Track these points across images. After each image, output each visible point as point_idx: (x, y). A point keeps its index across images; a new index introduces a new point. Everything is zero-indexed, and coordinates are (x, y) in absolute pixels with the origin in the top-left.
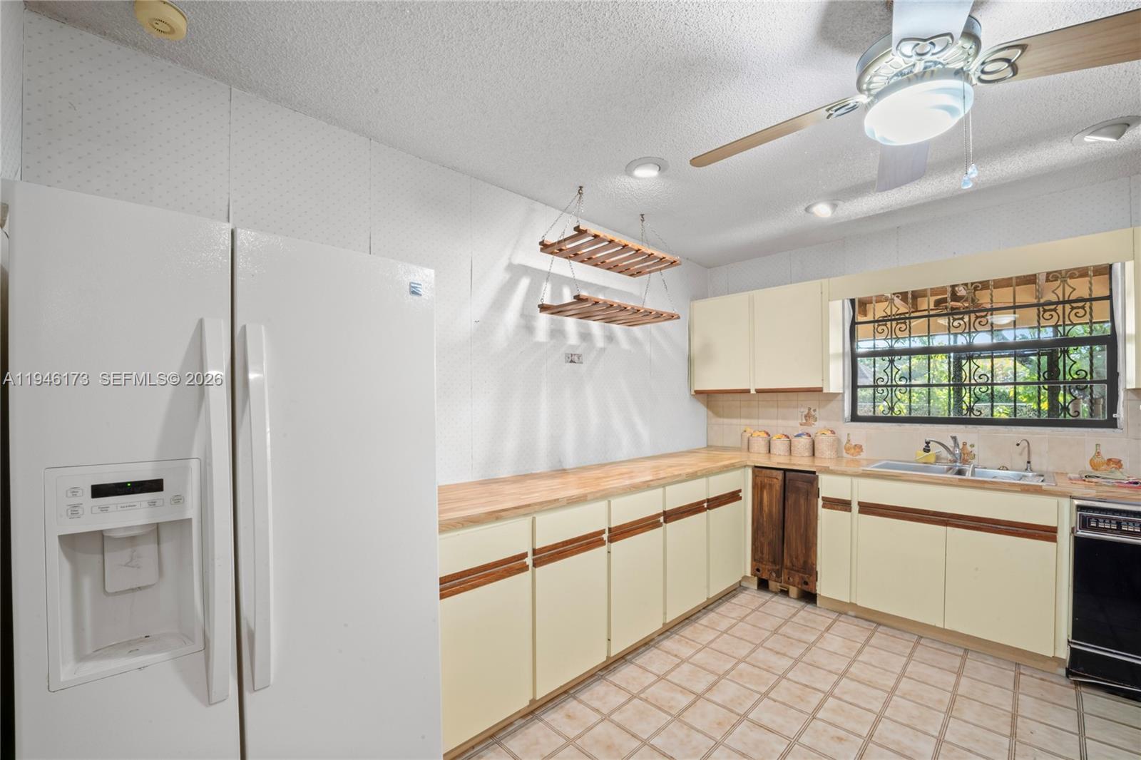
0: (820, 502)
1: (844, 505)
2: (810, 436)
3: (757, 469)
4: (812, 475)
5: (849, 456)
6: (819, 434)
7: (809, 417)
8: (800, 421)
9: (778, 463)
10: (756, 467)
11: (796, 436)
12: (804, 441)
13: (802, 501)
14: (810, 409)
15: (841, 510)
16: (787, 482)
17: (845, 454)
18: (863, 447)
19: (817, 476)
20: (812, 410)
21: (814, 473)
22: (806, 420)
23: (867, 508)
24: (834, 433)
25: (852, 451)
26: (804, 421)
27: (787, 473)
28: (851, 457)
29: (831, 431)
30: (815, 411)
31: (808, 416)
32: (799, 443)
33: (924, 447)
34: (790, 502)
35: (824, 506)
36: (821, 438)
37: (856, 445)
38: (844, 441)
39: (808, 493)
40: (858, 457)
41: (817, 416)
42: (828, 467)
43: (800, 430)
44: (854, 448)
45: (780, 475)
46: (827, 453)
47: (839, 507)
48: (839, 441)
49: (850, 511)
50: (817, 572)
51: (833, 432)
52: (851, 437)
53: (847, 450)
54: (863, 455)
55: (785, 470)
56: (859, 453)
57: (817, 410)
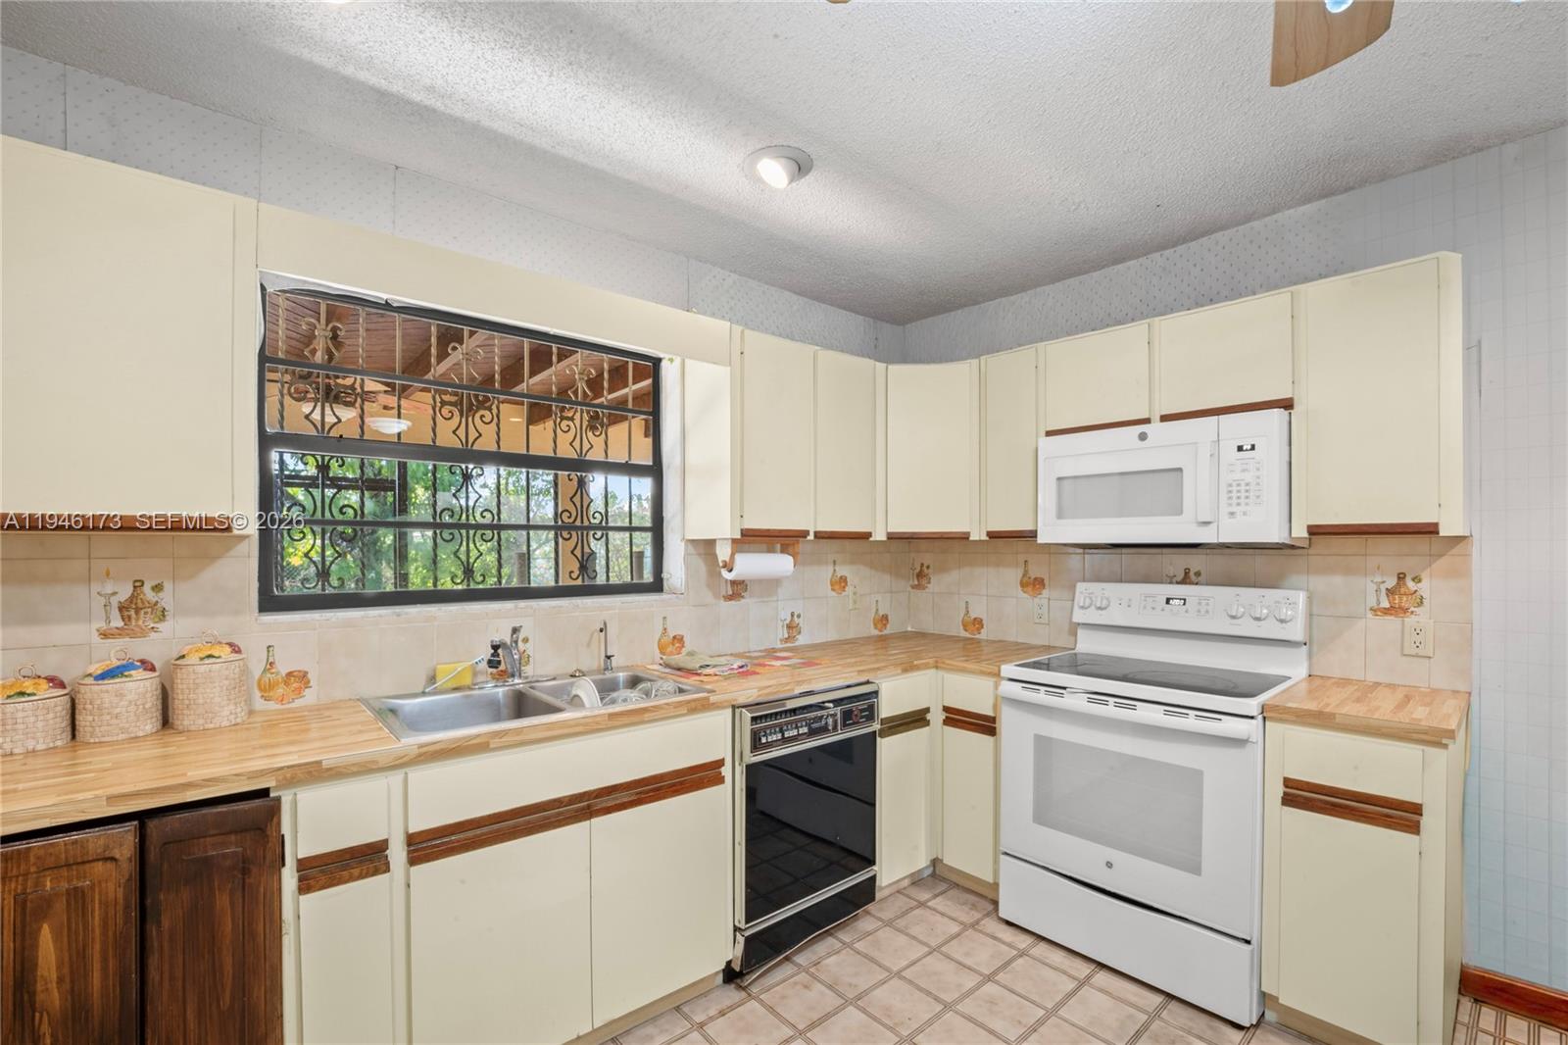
0: (289, 878)
1: (367, 859)
2: (153, 669)
4: (257, 803)
5: (272, 706)
6: (193, 659)
7: (137, 611)
8: (102, 625)
9: (111, 799)
11: (103, 677)
12: (140, 687)
13: (222, 901)
14: (138, 585)
15: (361, 877)
16: (152, 855)
17: (259, 704)
18: (309, 676)
19: (278, 799)
20: (147, 588)
22: (126, 619)
23: (426, 847)
24: (238, 651)
25: (280, 691)
26: (117, 622)
27: (152, 825)
28: (279, 706)
29: (231, 645)
30: (158, 588)
31: (131, 608)
32: (120, 695)
34: (166, 924)
35: (305, 886)
36: (202, 669)
37: (290, 674)
38: (257, 669)
39: (244, 867)
40: (298, 703)
41: (166, 599)
42: (319, 763)
43: (111, 653)
44: (287, 683)
45: (127, 833)
46: (226, 712)
47: (356, 872)
48: (245, 671)
49: (387, 870)
51: (236, 649)
52: (278, 656)
53: (266, 689)
54: (310, 697)
55: (142, 817)
56: (299, 692)
57: (168, 586)
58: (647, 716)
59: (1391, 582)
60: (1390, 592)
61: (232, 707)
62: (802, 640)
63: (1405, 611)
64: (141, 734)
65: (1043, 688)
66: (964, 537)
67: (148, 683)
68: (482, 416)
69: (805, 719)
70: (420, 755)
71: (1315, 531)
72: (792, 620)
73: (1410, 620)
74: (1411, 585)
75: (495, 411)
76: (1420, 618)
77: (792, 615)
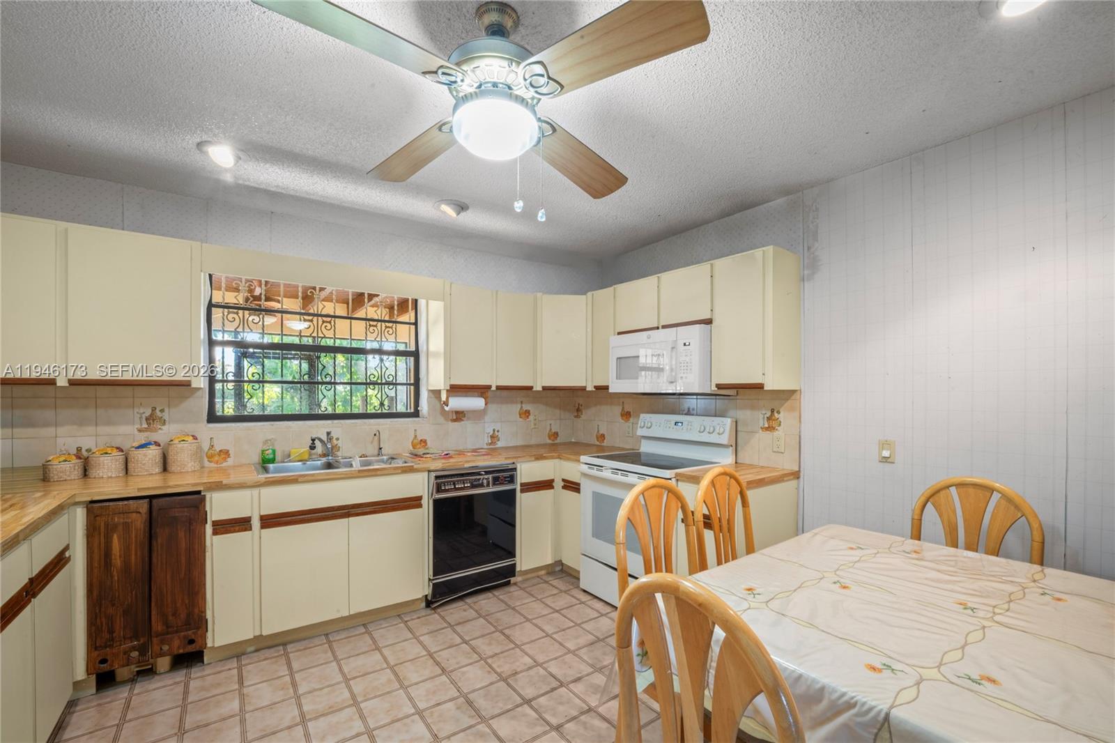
0: (209, 529)
1: (242, 524)
2: (159, 445)
3: (90, 505)
4: (195, 496)
5: (213, 465)
6: (176, 441)
7: (153, 420)
8: (138, 426)
9: (139, 490)
10: (92, 502)
11: (138, 448)
12: (153, 453)
13: (181, 534)
14: (154, 409)
15: (239, 531)
16: (154, 514)
17: (207, 464)
18: (230, 452)
19: (205, 496)
20: (157, 411)
21: (199, 492)
22: (149, 424)
23: (269, 521)
24: (196, 439)
25: (216, 458)
26: (145, 426)
27: (155, 501)
28: (216, 466)
29: (193, 436)
30: (162, 411)
31: (151, 419)
32: (145, 455)
33: (310, 444)
34: (159, 541)
35: (215, 533)
36: (179, 446)
37: (221, 451)
38: (206, 447)
39: (190, 522)
40: (224, 464)
41: (166, 416)
42: (221, 482)
43: (142, 438)
44: (219, 455)
45: (145, 503)
46: (190, 465)
47: (237, 528)
48: (200, 448)
49: (251, 530)
50: (207, 620)
51: (195, 438)
52: (215, 442)
53: (210, 457)
54: (230, 462)
55: (151, 498)
56: (225, 460)
57: (166, 410)
58: (379, 473)
59: (769, 414)
60: (769, 419)
61: (193, 463)
62: (499, 444)
63: (774, 428)
64: (154, 473)
65: (595, 467)
66: (583, 389)
67: (157, 451)
68: (326, 326)
69: (470, 479)
70: (265, 482)
71: (719, 387)
72: (493, 433)
73: (776, 433)
74: (776, 415)
75: (333, 323)
76: (780, 432)
77: (494, 430)
